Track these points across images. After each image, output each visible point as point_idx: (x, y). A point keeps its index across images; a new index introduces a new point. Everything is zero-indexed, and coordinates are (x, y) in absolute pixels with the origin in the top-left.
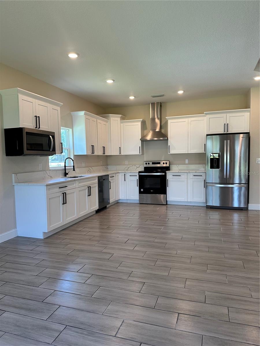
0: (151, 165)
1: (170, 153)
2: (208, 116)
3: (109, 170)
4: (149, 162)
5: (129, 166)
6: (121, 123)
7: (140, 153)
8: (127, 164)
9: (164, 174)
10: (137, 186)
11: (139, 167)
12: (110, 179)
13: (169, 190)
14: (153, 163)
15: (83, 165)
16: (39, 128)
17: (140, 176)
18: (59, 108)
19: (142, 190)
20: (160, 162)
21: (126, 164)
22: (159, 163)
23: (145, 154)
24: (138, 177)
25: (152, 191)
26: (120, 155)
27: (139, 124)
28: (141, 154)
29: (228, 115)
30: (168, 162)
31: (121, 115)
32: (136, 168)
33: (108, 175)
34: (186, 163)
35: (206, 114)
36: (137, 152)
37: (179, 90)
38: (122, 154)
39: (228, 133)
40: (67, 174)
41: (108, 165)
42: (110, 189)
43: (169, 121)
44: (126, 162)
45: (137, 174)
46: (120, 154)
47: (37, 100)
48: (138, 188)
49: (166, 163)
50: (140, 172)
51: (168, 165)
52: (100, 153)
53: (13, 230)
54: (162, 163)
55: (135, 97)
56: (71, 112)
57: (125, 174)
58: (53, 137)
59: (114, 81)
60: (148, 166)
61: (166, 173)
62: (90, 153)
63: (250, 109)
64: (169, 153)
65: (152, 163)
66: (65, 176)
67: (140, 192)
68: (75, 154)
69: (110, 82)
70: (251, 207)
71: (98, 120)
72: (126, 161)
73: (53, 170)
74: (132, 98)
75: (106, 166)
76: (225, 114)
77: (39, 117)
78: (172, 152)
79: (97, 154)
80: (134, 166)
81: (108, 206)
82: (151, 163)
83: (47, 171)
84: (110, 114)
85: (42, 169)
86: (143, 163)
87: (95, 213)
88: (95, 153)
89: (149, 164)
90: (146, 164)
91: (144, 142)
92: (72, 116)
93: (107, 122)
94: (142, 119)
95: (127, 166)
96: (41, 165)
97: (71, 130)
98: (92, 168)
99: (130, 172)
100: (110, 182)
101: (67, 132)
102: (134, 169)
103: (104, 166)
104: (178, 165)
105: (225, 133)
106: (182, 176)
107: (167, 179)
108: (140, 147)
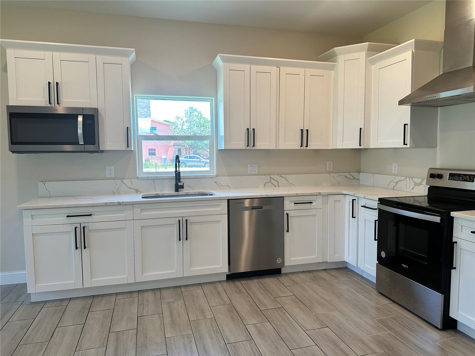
0: (446, 183)
4: (440, 172)
5: (398, 178)
7: (404, 144)
8: (396, 172)
10: (375, 240)
11: (420, 184)
14: (453, 176)
16: (58, 103)
18: (125, 60)
19: (383, 254)
20: (473, 176)
21: (393, 172)
23: (438, 147)
24: (375, 215)
25: (404, 266)
26: (362, 147)
27: (408, 54)
31: (369, 43)
32: (412, 185)
40: (182, 187)
44: (394, 168)
45: (375, 205)
46: (361, 145)
48: (376, 242)
50: (382, 201)
52: (294, 144)
56: (212, 63)
57: (353, 200)
60: (438, 183)
61: (453, 217)
62: (240, 143)
65: (450, 174)
66: (176, 190)
67: (380, 259)
68: (218, 149)
72: (393, 164)
73: (144, 179)
77: (57, 83)
79: (273, 147)
80: (408, 179)
82: (447, 176)
83: (125, 180)
84: (335, 48)
85: (113, 176)
86: (425, 173)
87: (225, 278)
88: (261, 145)
89: (440, 176)
90: (432, 176)
91: (439, 108)
92: (217, 71)
93: (332, 68)
94: (414, 40)
95: (395, 177)
96: (112, 168)
97: (213, 99)
98: (282, 177)
99: (363, 196)
100: (285, 216)
101: (211, 105)
102: (408, 187)
103: (341, 174)
107: (454, 240)
108: (405, 125)
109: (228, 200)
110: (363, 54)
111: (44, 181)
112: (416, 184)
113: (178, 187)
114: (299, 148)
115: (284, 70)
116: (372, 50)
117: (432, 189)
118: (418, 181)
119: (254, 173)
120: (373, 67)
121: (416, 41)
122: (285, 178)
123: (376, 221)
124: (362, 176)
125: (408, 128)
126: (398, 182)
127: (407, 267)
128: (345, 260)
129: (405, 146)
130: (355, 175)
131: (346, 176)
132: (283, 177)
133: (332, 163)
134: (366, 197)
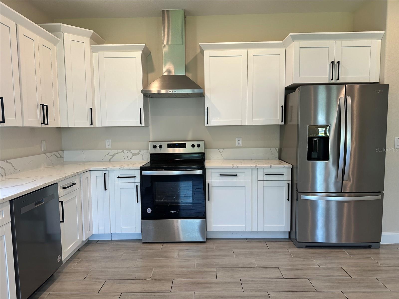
0: (165, 150)
1: (209, 125)
2: (298, 43)
3: (65, 161)
4: (161, 143)
5: (115, 152)
6: (93, 50)
7: (141, 124)
8: (110, 147)
10: (137, 202)
11: (138, 154)
12: (61, 192)
14: (170, 146)
17: (142, 177)
19: (149, 211)
20: (185, 144)
21: (107, 147)
22: (184, 146)
23: (151, 126)
24: (138, 181)
25: (172, 212)
26: (92, 126)
27: (138, 55)
28: (143, 125)
29: (340, 43)
30: (202, 144)
31: (92, 31)
32: (131, 155)
33: (55, 185)
34: (237, 145)
38: (97, 123)
39: (338, 82)
41: (63, 150)
42: (63, 221)
43: (207, 53)
44: (108, 144)
45: (136, 173)
46: (92, 124)
49: (199, 146)
51: (202, 150)
54: (189, 144)
57: (105, 174)
60: (158, 151)
61: (204, 169)
63: (384, 32)
64: (205, 124)
65: (168, 144)
67: (145, 216)
71: (18, 25)
72: (107, 140)
75: (56, 153)
76: (332, 42)
78: (214, 121)
80: (125, 151)
82: (165, 145)
84: (62, 24)
89: (161, 146)
90: (154, 146)
93: (55, 43)
94: (145, 44)
95: (110, 151)
98: (7, 162)
99: (117, 167)
102: (126, 157)
103: (52, 153)
104: (221, 150)
105: (332, 82)
106: (241, 177)
107: (207, 183)
108: (140, 109)
109: (11, 201)
110: (87, 41)
112: (133, 155)
114: (40, 126)
115: (22, 30)
116: (96, 39)
117: (152, 156)
118: (136, 152)
120: (95, 54)
122: (11, 164)
123: (137, 186)
124: (66, 154)
125: (143, 111)
126: (114, 154)
127: (175, 212)
129: (141, 126)
130: (61, 152)
131: (56, 155)
132: (9, 163)
133: (45, 142)
134: (121, 169)
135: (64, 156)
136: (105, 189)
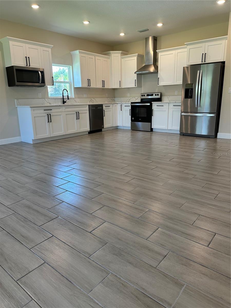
0: (146, 97)
2: (189, 47)
3: (115, 101)
4: (144, 94)
5: (130, 98)
6: (122, 58)
7: (135, 86)
9: (149, 104)
10: (130, 115)
11: (137, 99)
12: (104, 108)
13: (154, 119)
14: (148, 95)
15: (85, 96)
16: (30, 66)
18: (50, 50)
19: (133, 119)
20: (153, 94)
21: (128, 96)
22: (152, 95)
24: (130, 108)
25: (140, 119)
26: (120, 88)
28: (136, 87)
29: (207, 44)
30: (159, 94)
31: (121, 51)
33: (102, 105)
34: (175, 94)
35: (187, 45)
36: (133, 85)
37: (157, 23)
38: (123, 86)
39: (205, 63)
40: (66, 102)
41: (115, 98)
42: (105, 116)
43: (159, 55)
44: (128, 95)
45: (130, 105)
47: (27, 45)
48: (130, 116)
49: (158, 95)
50: (132, 103)
51: (159, 97)
52: (100, 86)
53: (18, 137)
55: (125, 34)
56: (71, 52)
57: (121, 105)
58: (42, 72)
59: (89, 22)
60: (143, 97)
61: (152, 103)
62: (86, 85)
63: (227, 36)
64: (158, 85)
66: (64, 103)
67: (132, 120)
68: (75, 87)
69: (86, 23)
70: (220, 135)
71: (96, 57)
72: (128, 94)
73: (51, 99)
74: (122, 34)
75: (112, 98)
76: (204, 44)
77: (29, 57)
78: (161, 83)
79: (95, 87)
80: (133, 98)
81: (103, 130)
82: (146, 95)
83: (46, 99)
84: (111, 51)
85: (41, 97)
86: (140, 95)
87: (88, 133)
88: (93, 86)
89: (144, 95)
90: (142, 96)
91: (142, 75)
92: (72, 55)
93: (109, 58)
96: (41, 94)
97: (71, 67)
99: (125, 103)
100: (104, 111)
101: (69, 69)
103: (110, 98)
104: (168, 97)
105: (203, 63)
106: (165, 107)
107: (152, 109)
108: (135, 80)
109: (89, 105)
110: (120, 55)
111: (17, 99)
112: (136, 99)
113: (64, 102)
114: (102, 87)
115: (97, 58)
116: (123, 54)
117: (142, 99)
118: (137, 98)
119: (86, 97)
120: (122, 59)
121: (138, 54)
123: (130, 109)
125: (136, 81)
128: (118, 125)
129: (135, 87)
130: (114, 98)
132: (95, 99)
133: (107, 94)
135: (115, 100)
136: (121, 110)
